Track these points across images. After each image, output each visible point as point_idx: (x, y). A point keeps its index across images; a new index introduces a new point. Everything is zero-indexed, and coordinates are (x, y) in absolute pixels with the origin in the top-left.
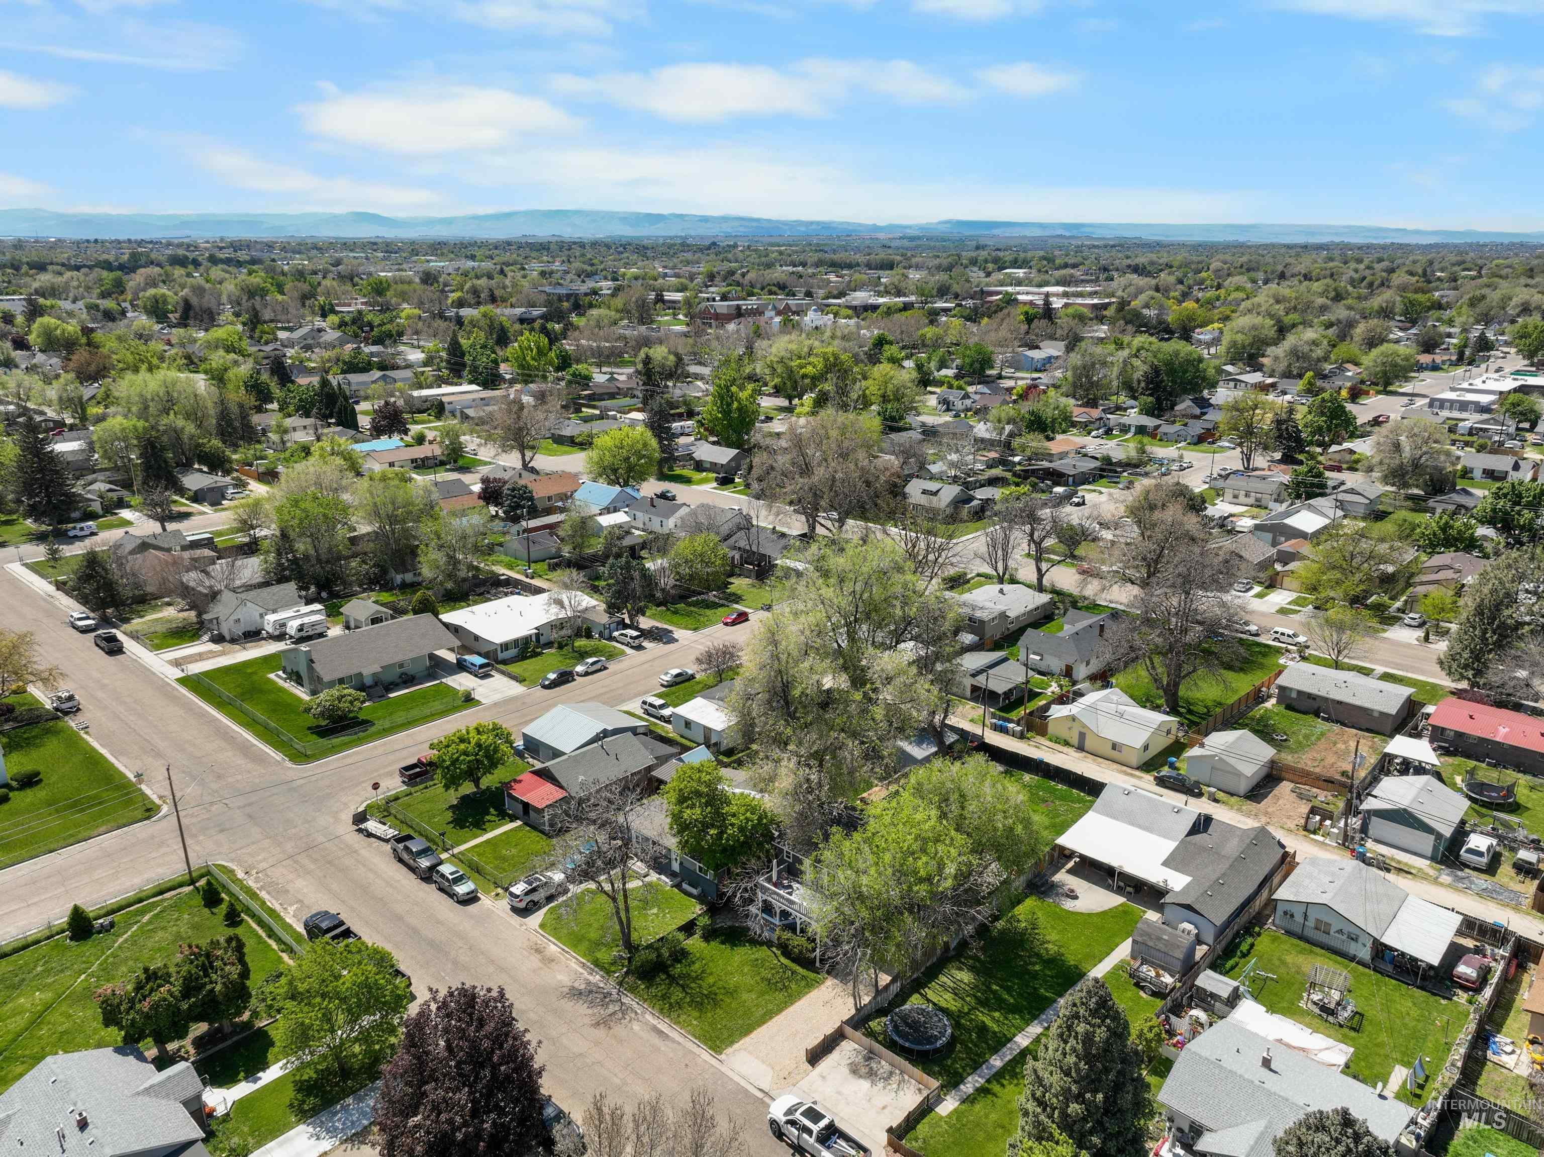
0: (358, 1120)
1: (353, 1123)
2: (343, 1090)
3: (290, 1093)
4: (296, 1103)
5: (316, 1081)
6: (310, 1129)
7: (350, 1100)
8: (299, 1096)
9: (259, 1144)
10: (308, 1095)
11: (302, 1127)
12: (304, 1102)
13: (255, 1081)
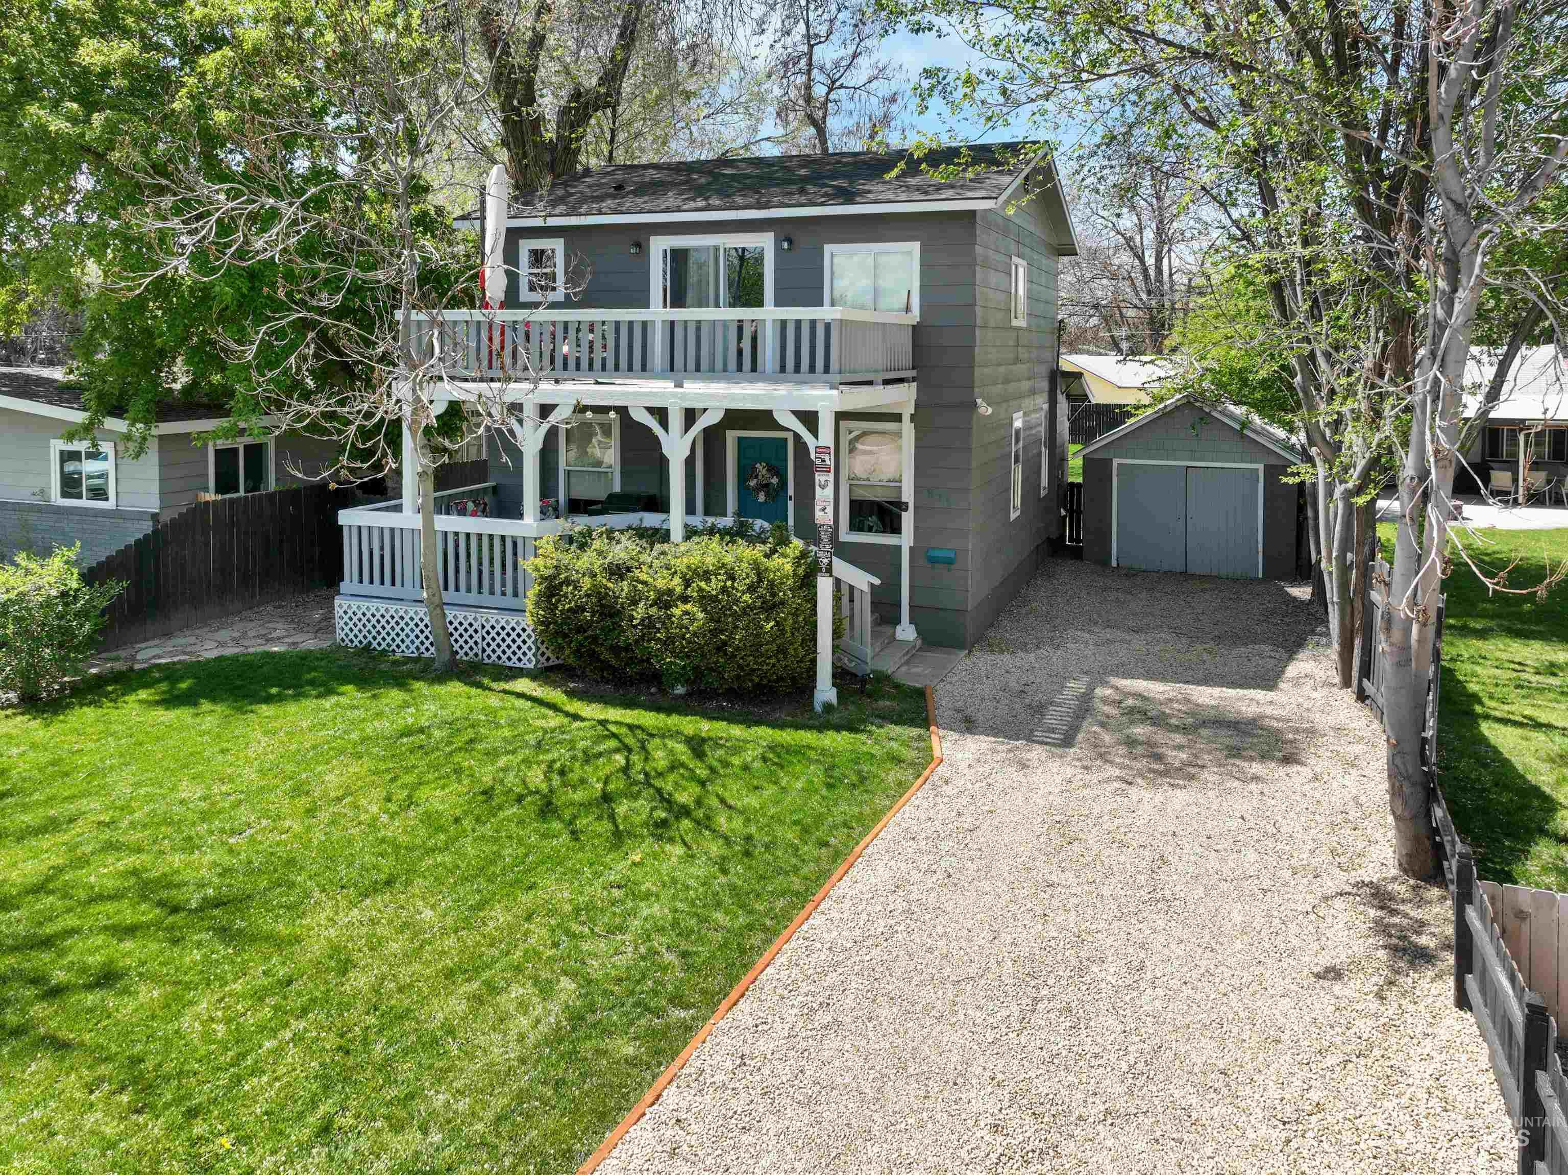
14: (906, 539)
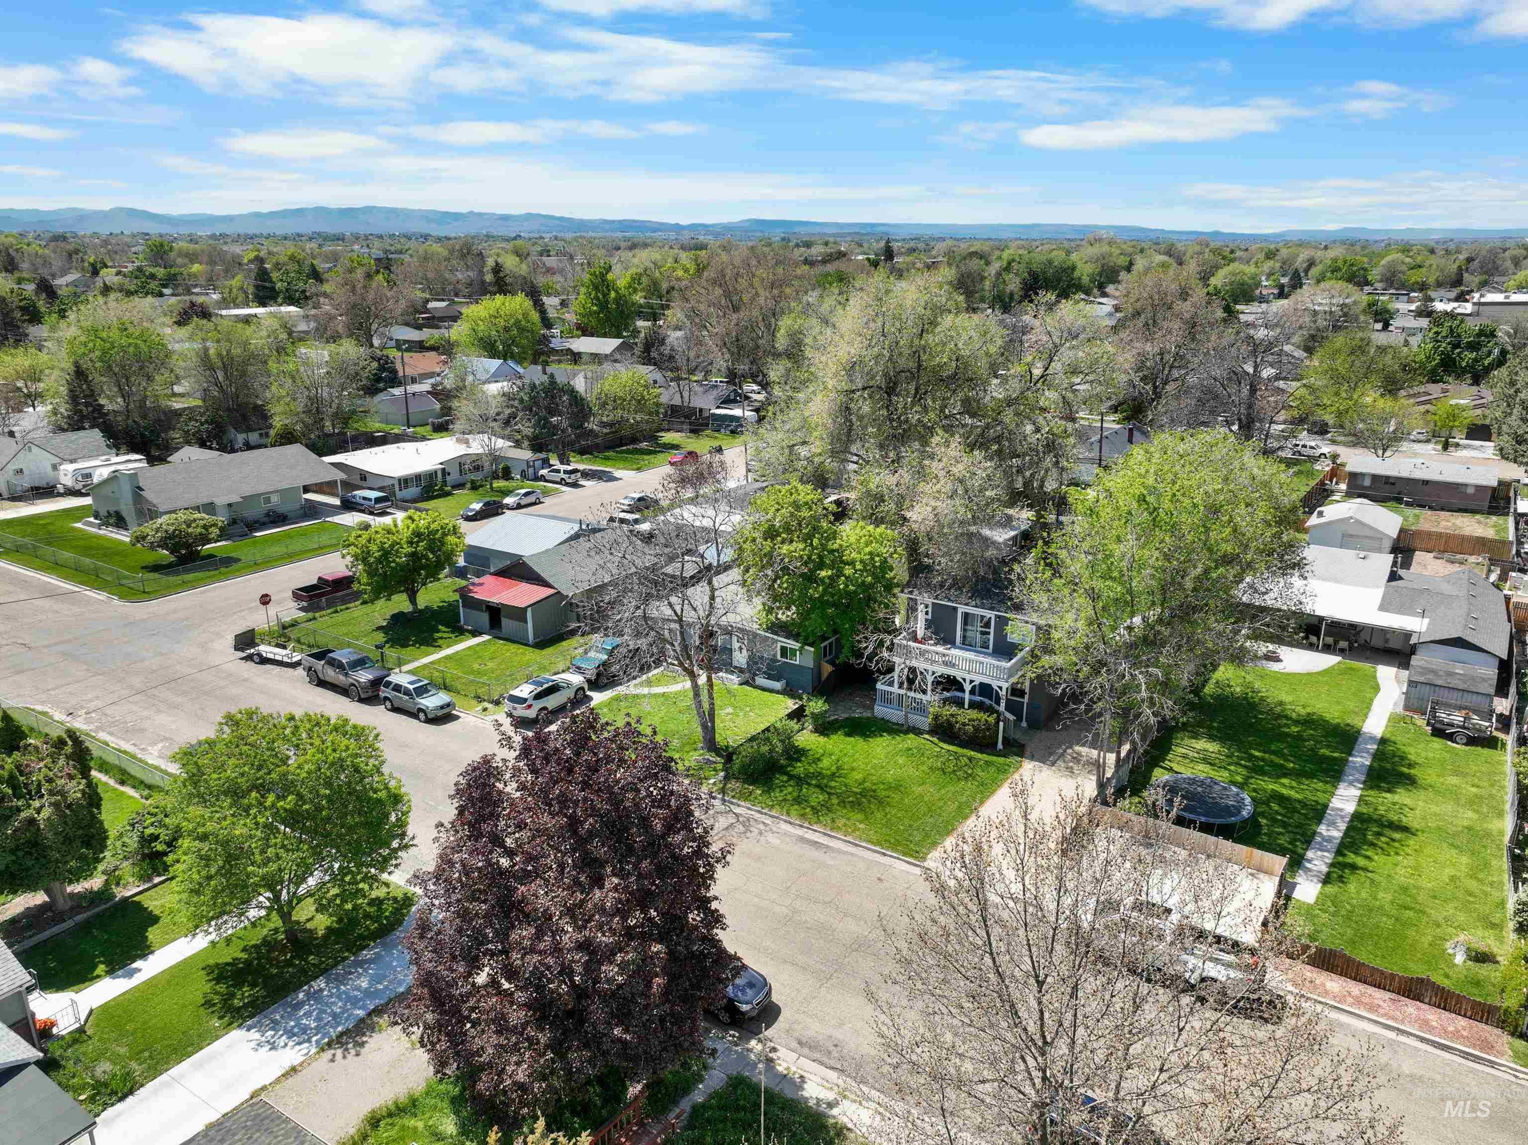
0: (344, 1010)
1: (335, 1016)
2: (304, 972)
3: (201, 986)
4: (216, 999)
5: (248, 963)
6: (254, 1035)
7: (320, 983)
8: (222, 988)
9: (154, 1071)
10: (239, 985)
11: (237, 1035)
12: (232, 995)
13: (131, 974)
14: (1026, 700)
